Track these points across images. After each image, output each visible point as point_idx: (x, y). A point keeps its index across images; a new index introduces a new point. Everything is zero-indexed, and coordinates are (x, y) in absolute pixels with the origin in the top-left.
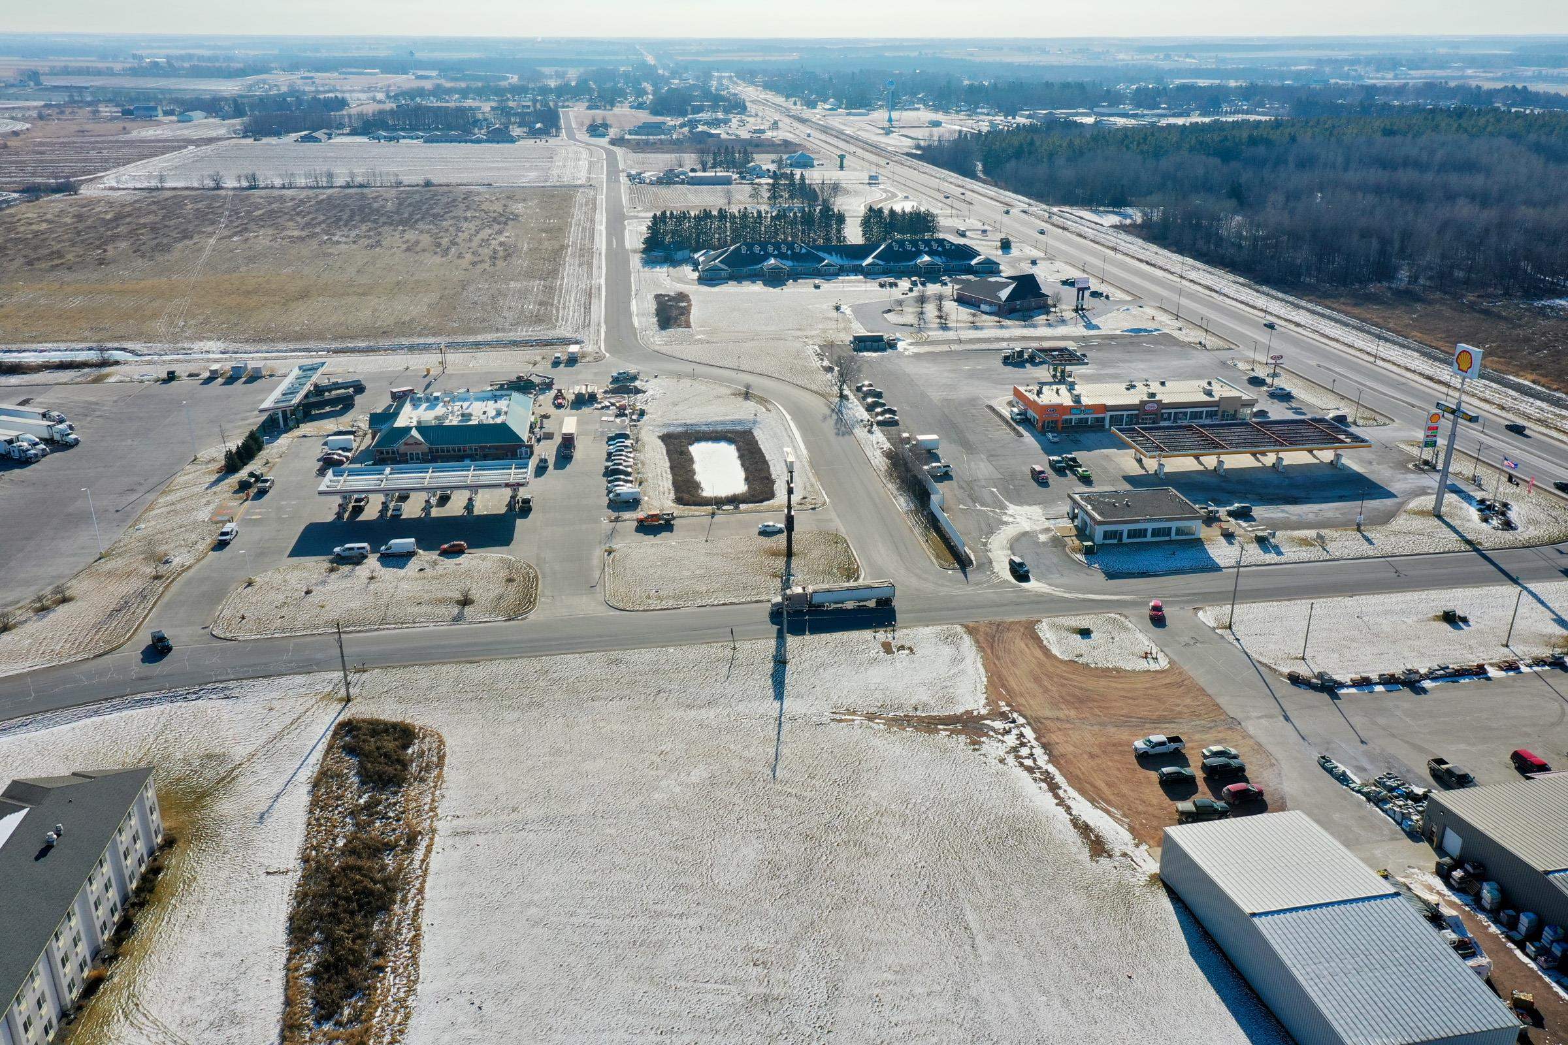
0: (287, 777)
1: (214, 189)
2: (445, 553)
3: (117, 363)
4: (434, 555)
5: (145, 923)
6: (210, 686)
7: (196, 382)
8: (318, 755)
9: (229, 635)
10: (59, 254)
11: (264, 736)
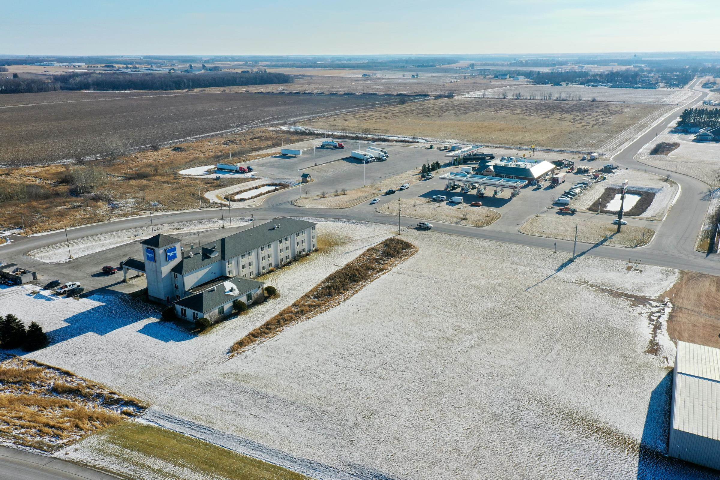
0: (362, 247)
1: (503, 99)
2: (472, 205)
3: (418, 142)
4: (468, 205)
5: (294, 265)
6: (363, 222)
7: (439, 150)
8: (376, 244)
9: (380, 212)
10: (429, 113)
11: (366, 236)
